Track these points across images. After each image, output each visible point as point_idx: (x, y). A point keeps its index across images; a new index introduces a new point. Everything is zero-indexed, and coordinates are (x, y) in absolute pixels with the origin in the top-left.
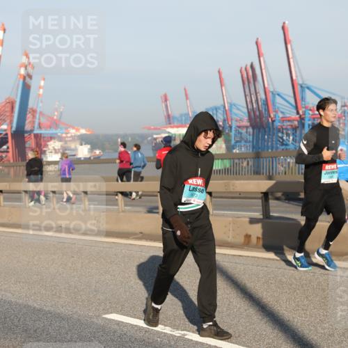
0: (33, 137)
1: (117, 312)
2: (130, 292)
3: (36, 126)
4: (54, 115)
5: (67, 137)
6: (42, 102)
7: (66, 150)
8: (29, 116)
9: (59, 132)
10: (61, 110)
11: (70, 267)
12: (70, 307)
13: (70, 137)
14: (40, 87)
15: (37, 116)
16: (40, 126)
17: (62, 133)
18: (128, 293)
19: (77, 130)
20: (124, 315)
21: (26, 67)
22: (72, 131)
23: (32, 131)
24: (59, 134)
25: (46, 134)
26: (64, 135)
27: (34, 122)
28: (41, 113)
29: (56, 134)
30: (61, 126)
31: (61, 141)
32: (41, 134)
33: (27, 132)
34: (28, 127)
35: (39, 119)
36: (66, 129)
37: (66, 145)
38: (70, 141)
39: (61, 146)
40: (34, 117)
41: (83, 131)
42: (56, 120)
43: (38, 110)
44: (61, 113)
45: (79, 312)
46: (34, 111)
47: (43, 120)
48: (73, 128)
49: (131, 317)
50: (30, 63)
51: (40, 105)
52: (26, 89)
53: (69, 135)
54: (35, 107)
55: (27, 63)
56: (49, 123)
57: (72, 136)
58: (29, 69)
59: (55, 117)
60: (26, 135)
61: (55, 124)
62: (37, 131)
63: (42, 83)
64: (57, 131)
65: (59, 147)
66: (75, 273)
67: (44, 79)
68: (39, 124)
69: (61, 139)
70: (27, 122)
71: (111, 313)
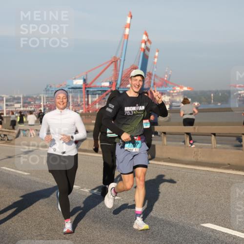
1: (212, 223)
2: (221, 208)
3: (152, 85)
4: (165, 77)
5: (174, 93)
6: (156, 68)
7: (173, 102)
8: (147, 78)
9: (168, 89)
10: (170, 73)
11: (176, 188)
12: (177, 217)
13: (176, 93)
14: (155, 57)
15: (153, 78)
17: (170, 90)
18: (219, 209)
19: (181, 88)
20: (217, 225)
21: (145, 43)
22: (178, 89)
23: (148, 89)
24: (168, 91)
26: (172, 92)
27: (150, 82)
28: (155, 75)
29: (166, 91)
30: (169, 84)
31: (169, 96)
33: (145, 89)
34: (146, 86)
35: (154, 80)
36: (173, 87)
37: (173, 99)
38: (176, 96)
39: (170, 100)
40: (150, 78)
41: (185, 89)
42: (166, 81)
43: (154, 74)
44: (170, 76)
45: (183, 220)
46: (151, 74)
47: (157, 81)
48: (178, 86)
49: (222, 226)
50: (148, 40)
51: (155, 70)
52: (145, 58)
53: (175, 91)
54: (151, 72)
55: (146, 40)
56: (161, 83)
57: (177, 92)
58: (148, 43)
59: (165, 79)
61: (165, 83)
63: (157, 54)
64: (167, 89)
65: (168, 101)
66: (180, 192)
67: (158, 51)
68: (154, 83)
69: (169, 94)
70: (145, 82)
71: (207, 223)
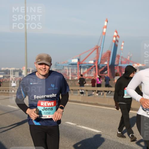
0: (118, 67)
3: (120, 62)
4: (128, 58)
6: (122, 52)
8: (117, 58)
14: (122, 46)
15: (120, 58)
16: (121, 63)
19: (138, 64)
21: (116, 37)
22: (136, 65)
23: (118, 65)
25: (124, 66)
27: (118, 61)
28: (122, 57)
30: (131, 62)
32: (122, 66)
33: (116, 65)
34: (116, 63)
35: (121, 60)
36: (133, 64)
40: (119, 59)
41: (140, 65)
43: (121, 56)
44: (131, 57)
46: (119, 56)
47: (123, 60)
48: (136, 63)
50: (118, 35)
51: (122, 53)
52: (116, 47)
54: (119, 54)
55: (116, 35)
56: (125, 61)
58: (117, 38)
59: (128, 59)
60: (115, 67)
61: (128, 62)
62: (120, 65)
63: (123, 44)
67: (124, 42)
68: (121, 62)
70: (116, 61)
